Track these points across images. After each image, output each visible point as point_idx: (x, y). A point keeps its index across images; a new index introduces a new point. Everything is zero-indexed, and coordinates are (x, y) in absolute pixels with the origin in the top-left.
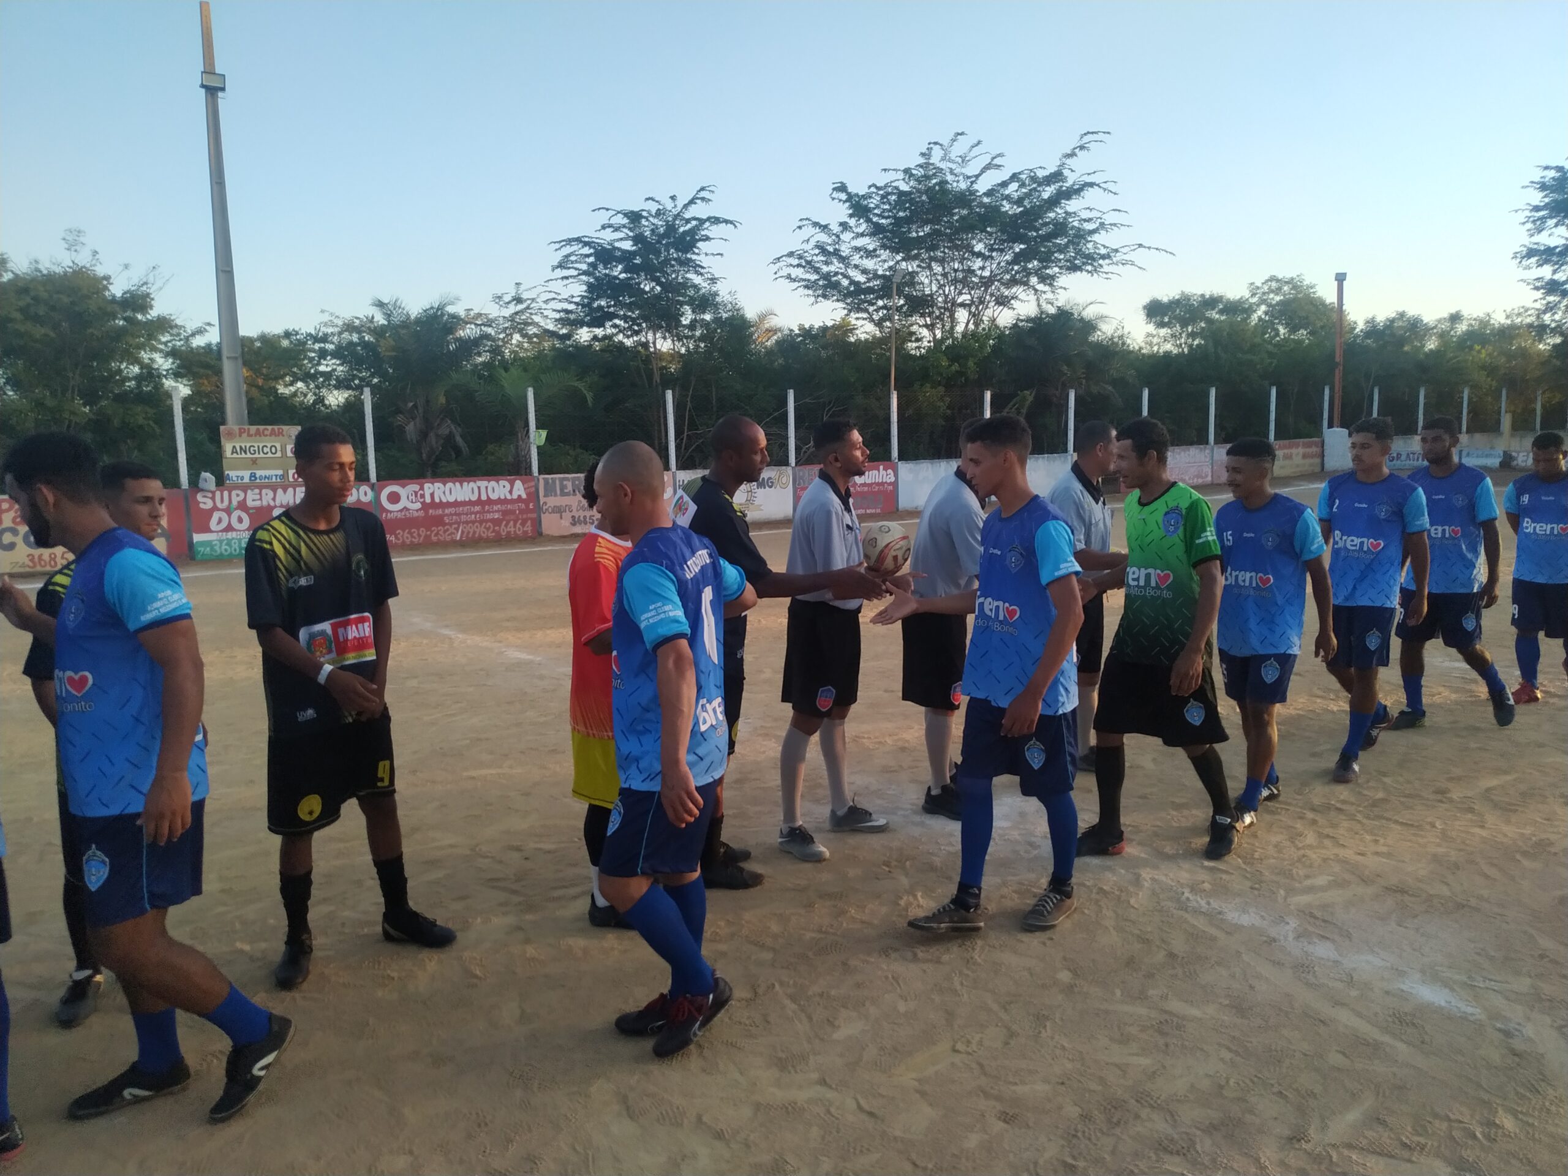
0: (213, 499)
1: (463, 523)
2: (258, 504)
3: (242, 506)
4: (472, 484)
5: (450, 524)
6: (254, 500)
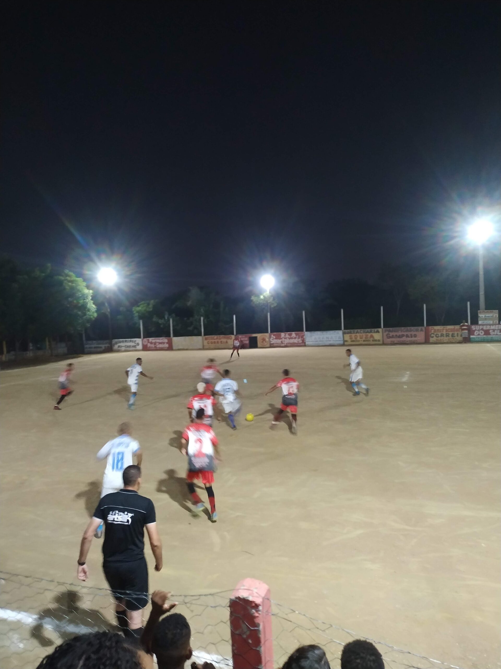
0: (475, 327)
2: (486, 329)
3: (482, 329)
6: (485, 328)
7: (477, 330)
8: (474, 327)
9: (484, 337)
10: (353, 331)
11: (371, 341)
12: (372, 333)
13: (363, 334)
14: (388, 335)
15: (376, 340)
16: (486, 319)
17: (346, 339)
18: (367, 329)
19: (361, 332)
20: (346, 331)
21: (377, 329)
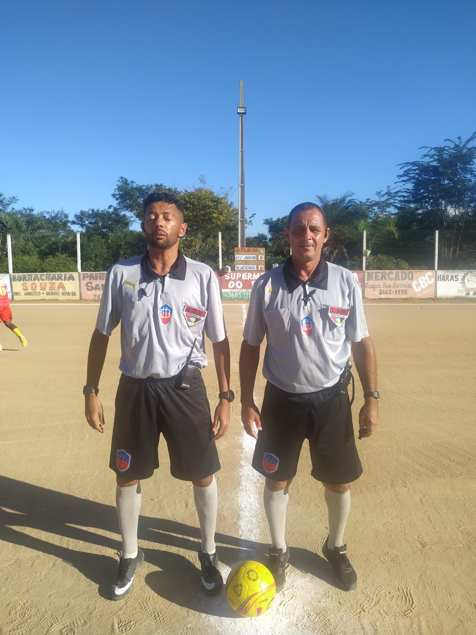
2: (246, 278)
3: (240, 279)
6: (244, 277)
7: (232, 280)
8: (229, 274)
9: (243, 292)
10: (29, 275)
11: (61, 293)
12: (62, 280)
13: (45, 281)
14: (89, 285)
15: (68, 294)
16: (246, 262)
17: (15, 290)
18: (53, 273)
19: (43, 277)
20: (17, 275)
21: (70, 273)
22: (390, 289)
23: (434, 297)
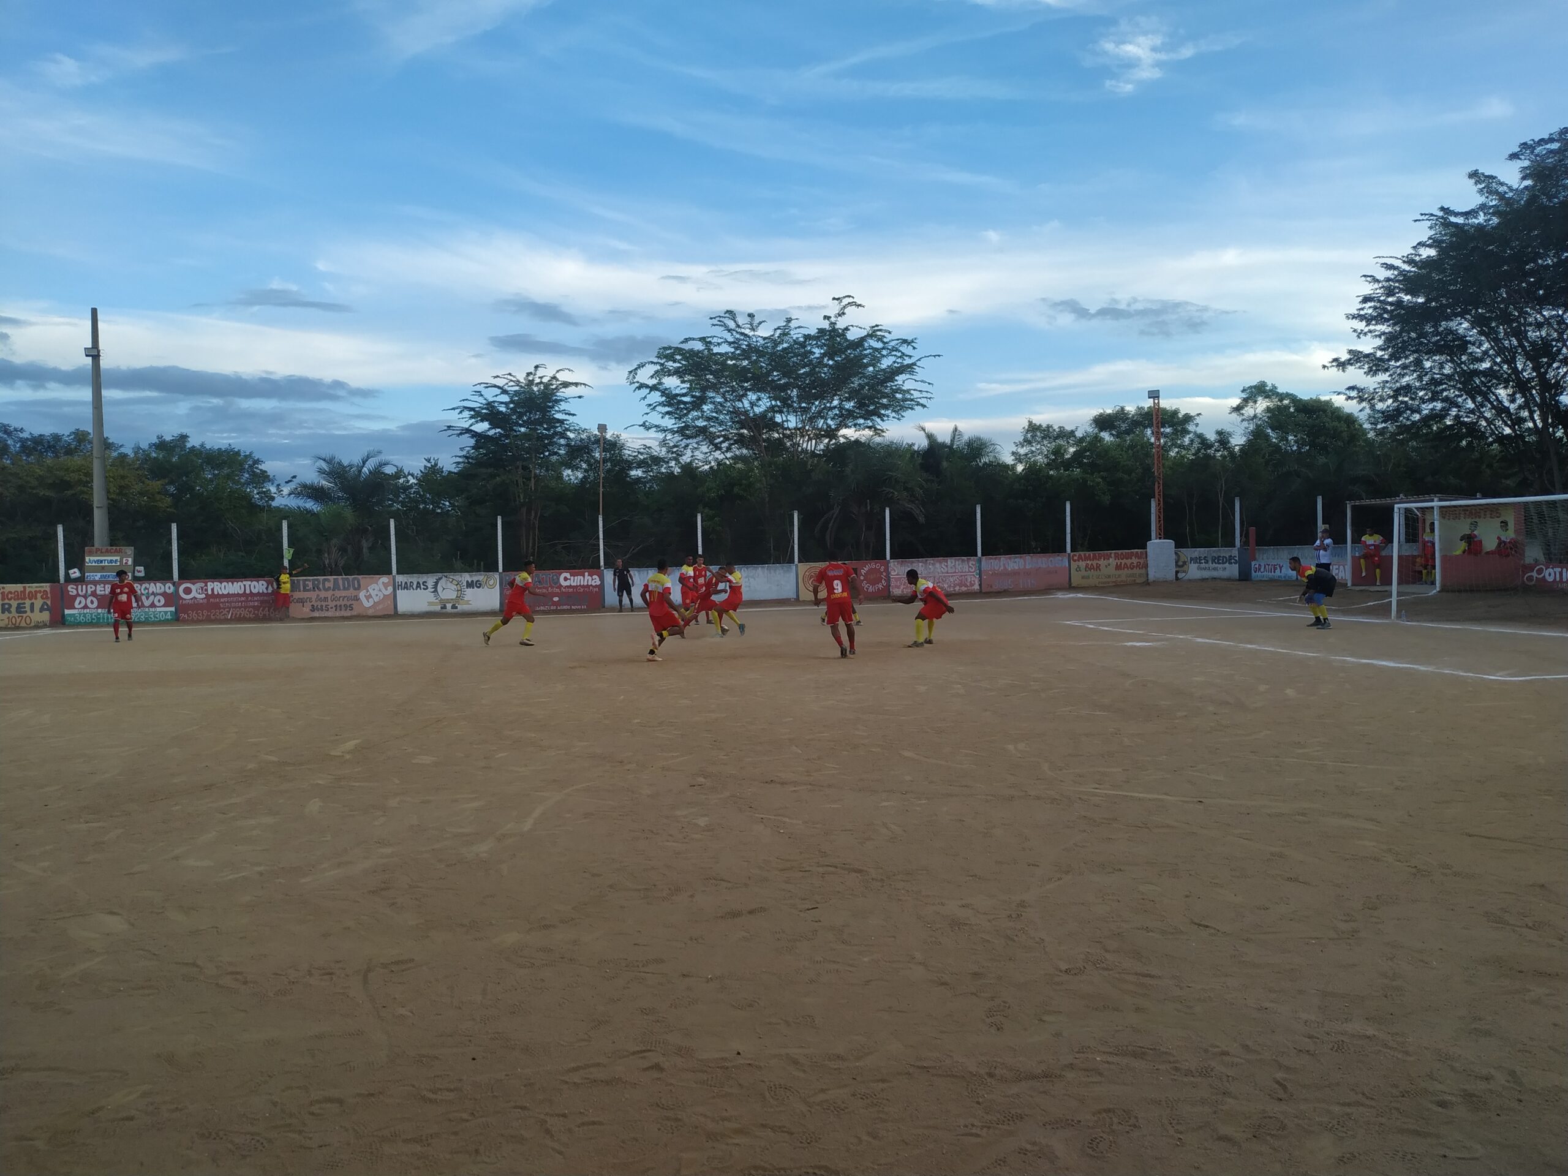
0: (77, 589)
1: (233, 608)
3: (94, 594)
4: (240, 583)
5: (223, 608)
7: (80, 596)
8: (75, 587)
9: (99, 614)
16: (101, 568)
22: (326, 603)
23: (393, 613)
